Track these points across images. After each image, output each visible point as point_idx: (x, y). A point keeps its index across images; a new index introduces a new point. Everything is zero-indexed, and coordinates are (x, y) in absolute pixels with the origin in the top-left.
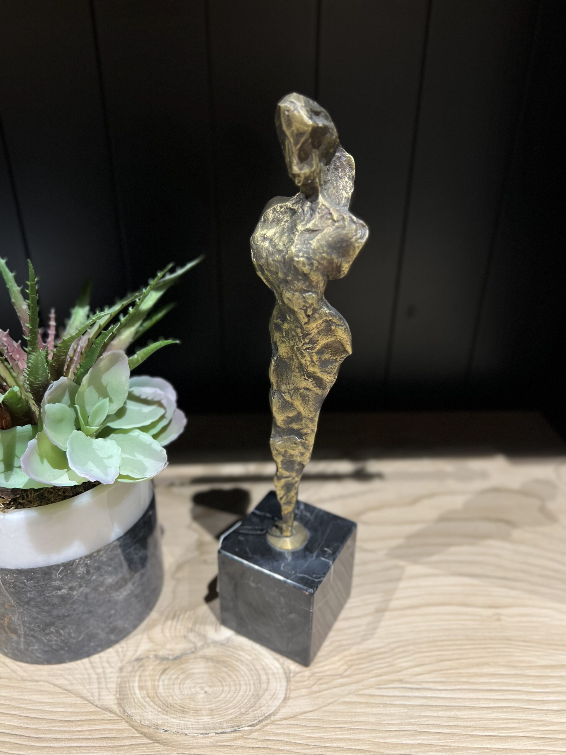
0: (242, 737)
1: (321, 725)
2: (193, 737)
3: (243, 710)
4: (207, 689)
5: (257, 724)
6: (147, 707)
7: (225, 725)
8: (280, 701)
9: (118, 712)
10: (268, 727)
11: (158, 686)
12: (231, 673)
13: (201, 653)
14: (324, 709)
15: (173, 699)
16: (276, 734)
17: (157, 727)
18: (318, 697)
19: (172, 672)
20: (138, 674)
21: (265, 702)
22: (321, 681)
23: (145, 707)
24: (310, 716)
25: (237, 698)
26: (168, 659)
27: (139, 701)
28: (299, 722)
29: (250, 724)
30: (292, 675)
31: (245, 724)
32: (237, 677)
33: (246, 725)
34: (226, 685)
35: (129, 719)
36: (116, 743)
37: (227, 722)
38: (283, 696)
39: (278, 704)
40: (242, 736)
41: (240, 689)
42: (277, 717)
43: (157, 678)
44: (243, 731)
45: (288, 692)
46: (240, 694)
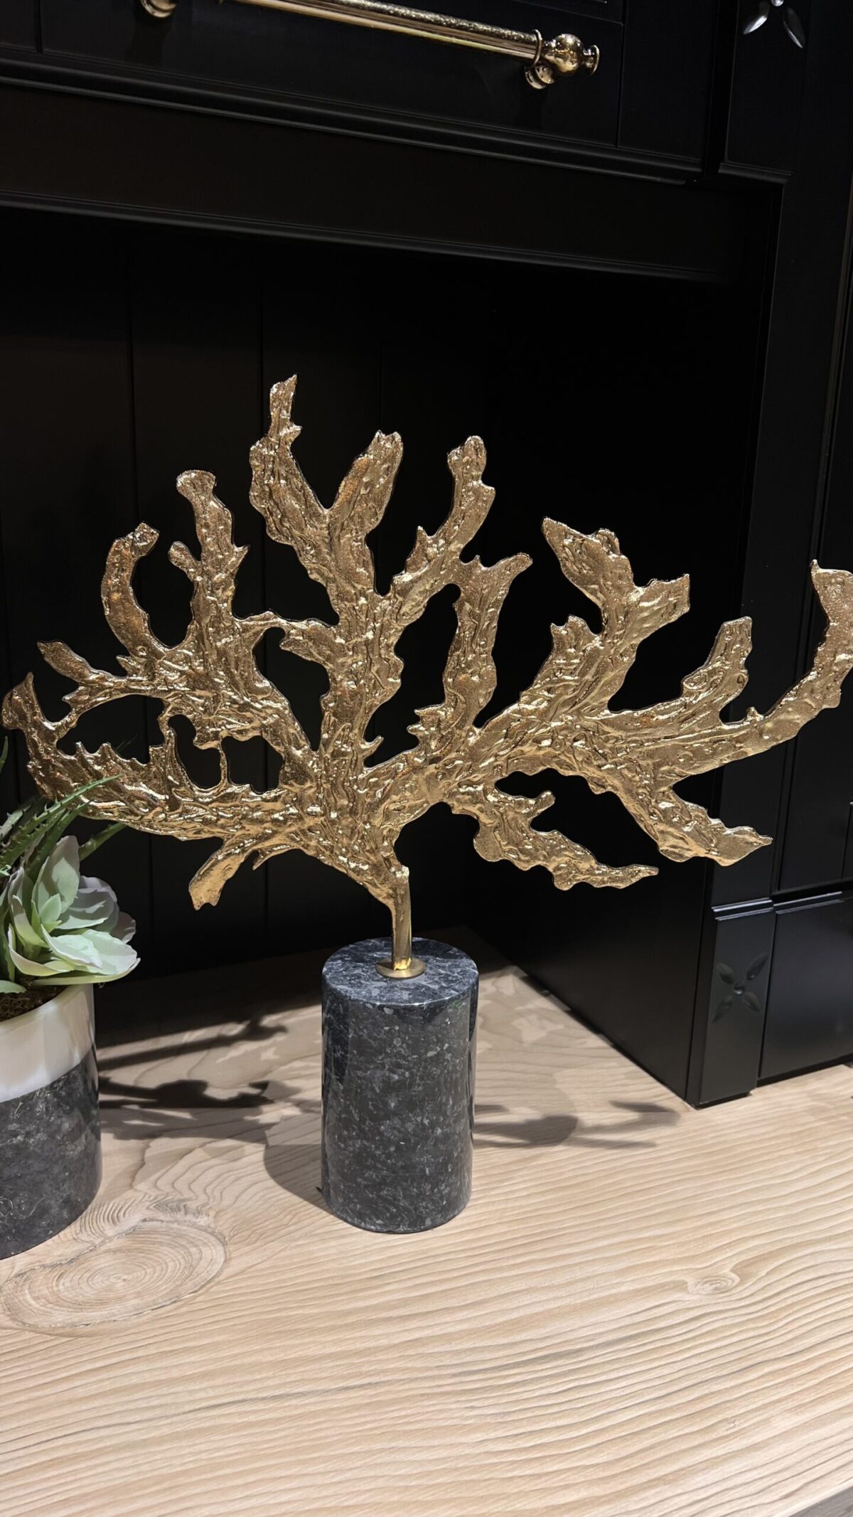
0: (183, 1306)
1: (275, 1270)
2: (125, 1320)
3: (178, 1283)
4: (125, 1277)
5: (199, 1290)
6: (53, 1312)
7: (160, 1301)
8: (221, 1264)
9: (16, 1326)
10: (214, 1288)
11: (59, 1291)
12: (149, 1256)
13: (103, 1248)
14: (275, 1257)
15: (83, 1296)
16: (225, 1291)
17: (74, 1325)
18: (265, 1249)
19: (72, 1275)
20: (27, 1287)
21: (203, 1269)
22: (264, 1236)
23: (50, 1313)
24: (259, 1267)
25: (167, 1274)
26: (61, 1264)
27: (39, 1310)
28: (250, 1275)
29: (191, 1291)
30: (227, 1239)
31: (185, 1293)
32: (160, 1257)
33: (187, 1294)
34: (149, 1268)
35: (34, 1329)
36: (26, 1352)
37: (162, 1297)
38: (223, 1259)
39: (219, 1267)
40: (185, 1304)
41: (167, 1267)
42: (221, 1278)
43: (54, 1284)
44: (185, 1299)
45: (228, 1254)
46: (169, 1271)
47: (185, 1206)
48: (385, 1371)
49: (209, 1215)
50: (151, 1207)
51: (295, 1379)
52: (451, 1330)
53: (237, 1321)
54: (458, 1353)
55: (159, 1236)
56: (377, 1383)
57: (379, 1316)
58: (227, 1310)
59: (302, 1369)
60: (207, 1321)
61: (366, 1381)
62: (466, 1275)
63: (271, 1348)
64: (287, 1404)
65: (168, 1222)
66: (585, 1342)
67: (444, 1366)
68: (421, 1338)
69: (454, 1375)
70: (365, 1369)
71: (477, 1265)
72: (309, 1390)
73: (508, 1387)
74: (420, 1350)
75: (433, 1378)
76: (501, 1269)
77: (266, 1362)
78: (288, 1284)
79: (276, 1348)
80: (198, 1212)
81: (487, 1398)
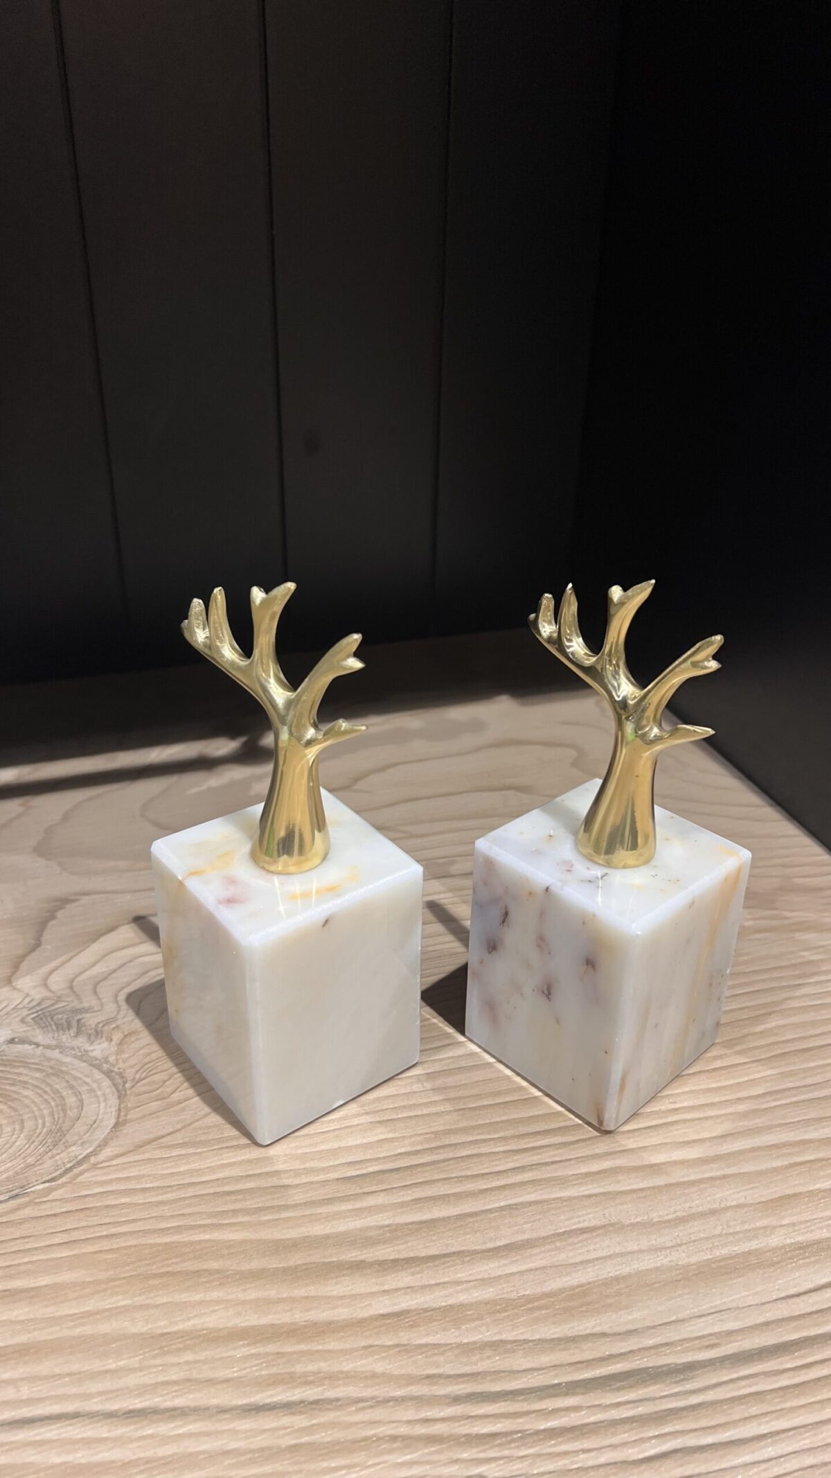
3: (31, 1160)
5: (61, 1176)
8: (107, 1130)
10: (86, 1175)
14: (196, 1125)
16: (102, 1183)
18: (183, 1109)
21: (76, 1138)
24: (168, 1141)
25: (17, 1144)
28: (147, 1156)
29: (47, 1178)
30: (127, 1086)
31: (37, 1181)
32: (15, 1110)
33: (39, 1182)
38: (113, 1121)
39: (103, 1136)
40: (31, 1202)
41: (23, 1127)
42: (101, 1157)
44: (33, 1192)
45: (122, 1114)
47: (79, 1021)
48: (333, 1378)
49: (111, 1040)
50: (29, 1019)
51: (174, 1378)
52: (463, 1298)
53: (106, 1245)
54: (468, 1349)
55: (25, 1071)
56: (316, 1402)
57: (343, 1257)
58: (96, 1220)
59: (189, 1356)
60: (57, 1240)
61: (296, 1394)
62: (504, 1187)
63: (147, 1307)
64: (149, 1431)
65: (48, 1047)
66: (700, 1349)
67: (440, 1376)
68: (408, 1311)
69: (456, 1400)
70: (299, 1368)
71: (522, 1169)
72: (193, 1404)
73: (551, 1438)
74: (405, 1337)
75: (419, 1401)
76: (563, 1181)
77: (133, 1336)
78: (208, 1178)
79: (157, 1306)
80: (97, 1034)
81: (509, 1459)
